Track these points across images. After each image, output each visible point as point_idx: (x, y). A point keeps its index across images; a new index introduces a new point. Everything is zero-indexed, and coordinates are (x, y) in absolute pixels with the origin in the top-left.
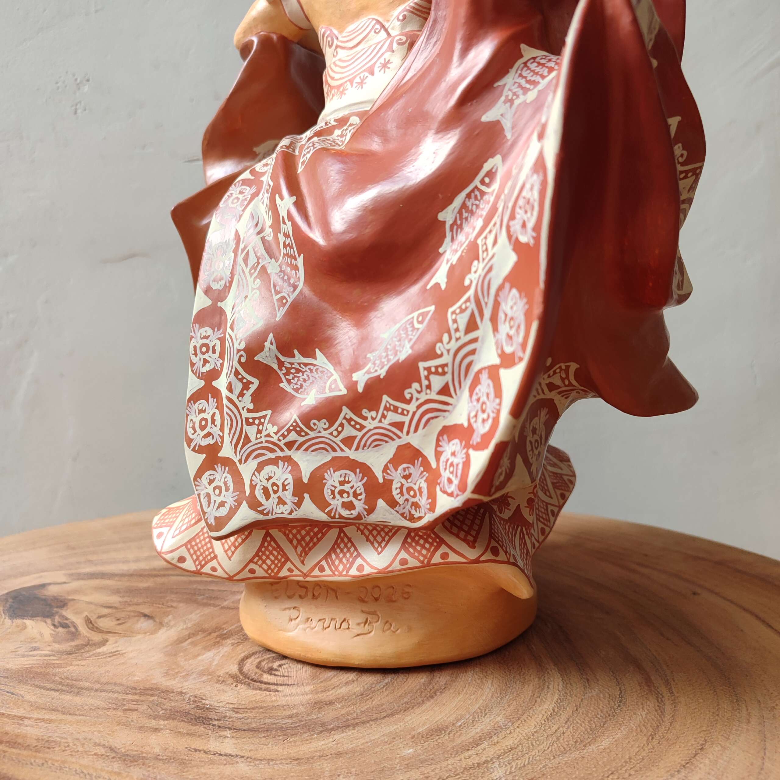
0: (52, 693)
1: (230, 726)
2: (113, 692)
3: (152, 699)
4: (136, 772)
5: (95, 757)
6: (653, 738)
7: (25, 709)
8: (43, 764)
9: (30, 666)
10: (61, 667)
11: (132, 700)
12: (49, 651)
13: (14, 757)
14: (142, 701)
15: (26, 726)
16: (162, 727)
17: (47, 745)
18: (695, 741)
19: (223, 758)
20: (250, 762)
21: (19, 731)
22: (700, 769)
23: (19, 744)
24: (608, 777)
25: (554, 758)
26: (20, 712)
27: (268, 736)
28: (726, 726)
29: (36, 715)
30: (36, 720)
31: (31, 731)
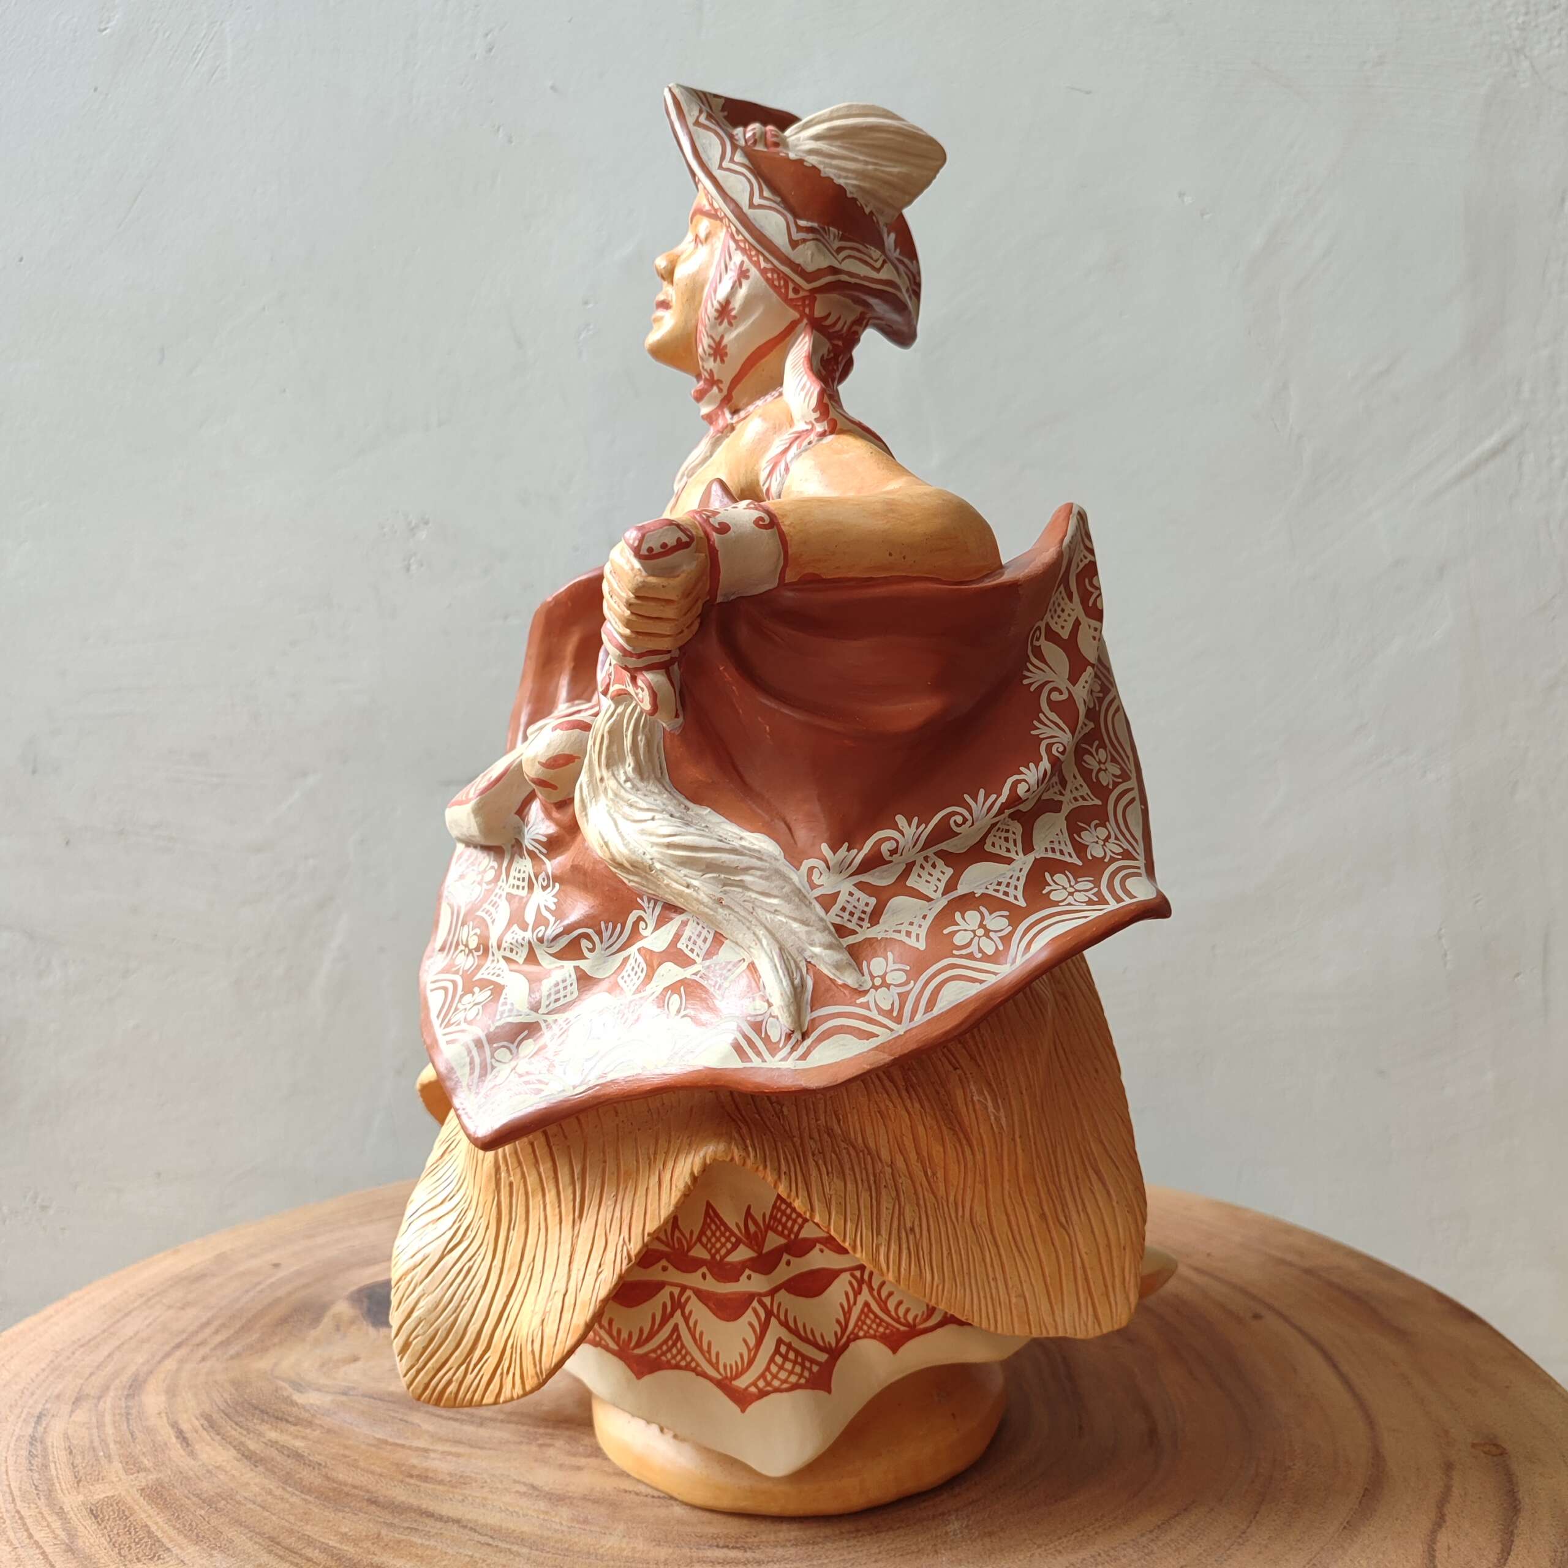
0: (451, 1423)
4: (565, 1512)
5: (517, 1494)
7: (426, 1440)
8: (463, 1500)
13: (429, 1492)
15: (434, 1459)
17: (462, 1480)
19: (655, 1500)
21: (427, 1464)
23: (431, 1478)
26: (421, 1443)
29: (440, 1447)
30: (443, 1453)
31: (440, 1465)
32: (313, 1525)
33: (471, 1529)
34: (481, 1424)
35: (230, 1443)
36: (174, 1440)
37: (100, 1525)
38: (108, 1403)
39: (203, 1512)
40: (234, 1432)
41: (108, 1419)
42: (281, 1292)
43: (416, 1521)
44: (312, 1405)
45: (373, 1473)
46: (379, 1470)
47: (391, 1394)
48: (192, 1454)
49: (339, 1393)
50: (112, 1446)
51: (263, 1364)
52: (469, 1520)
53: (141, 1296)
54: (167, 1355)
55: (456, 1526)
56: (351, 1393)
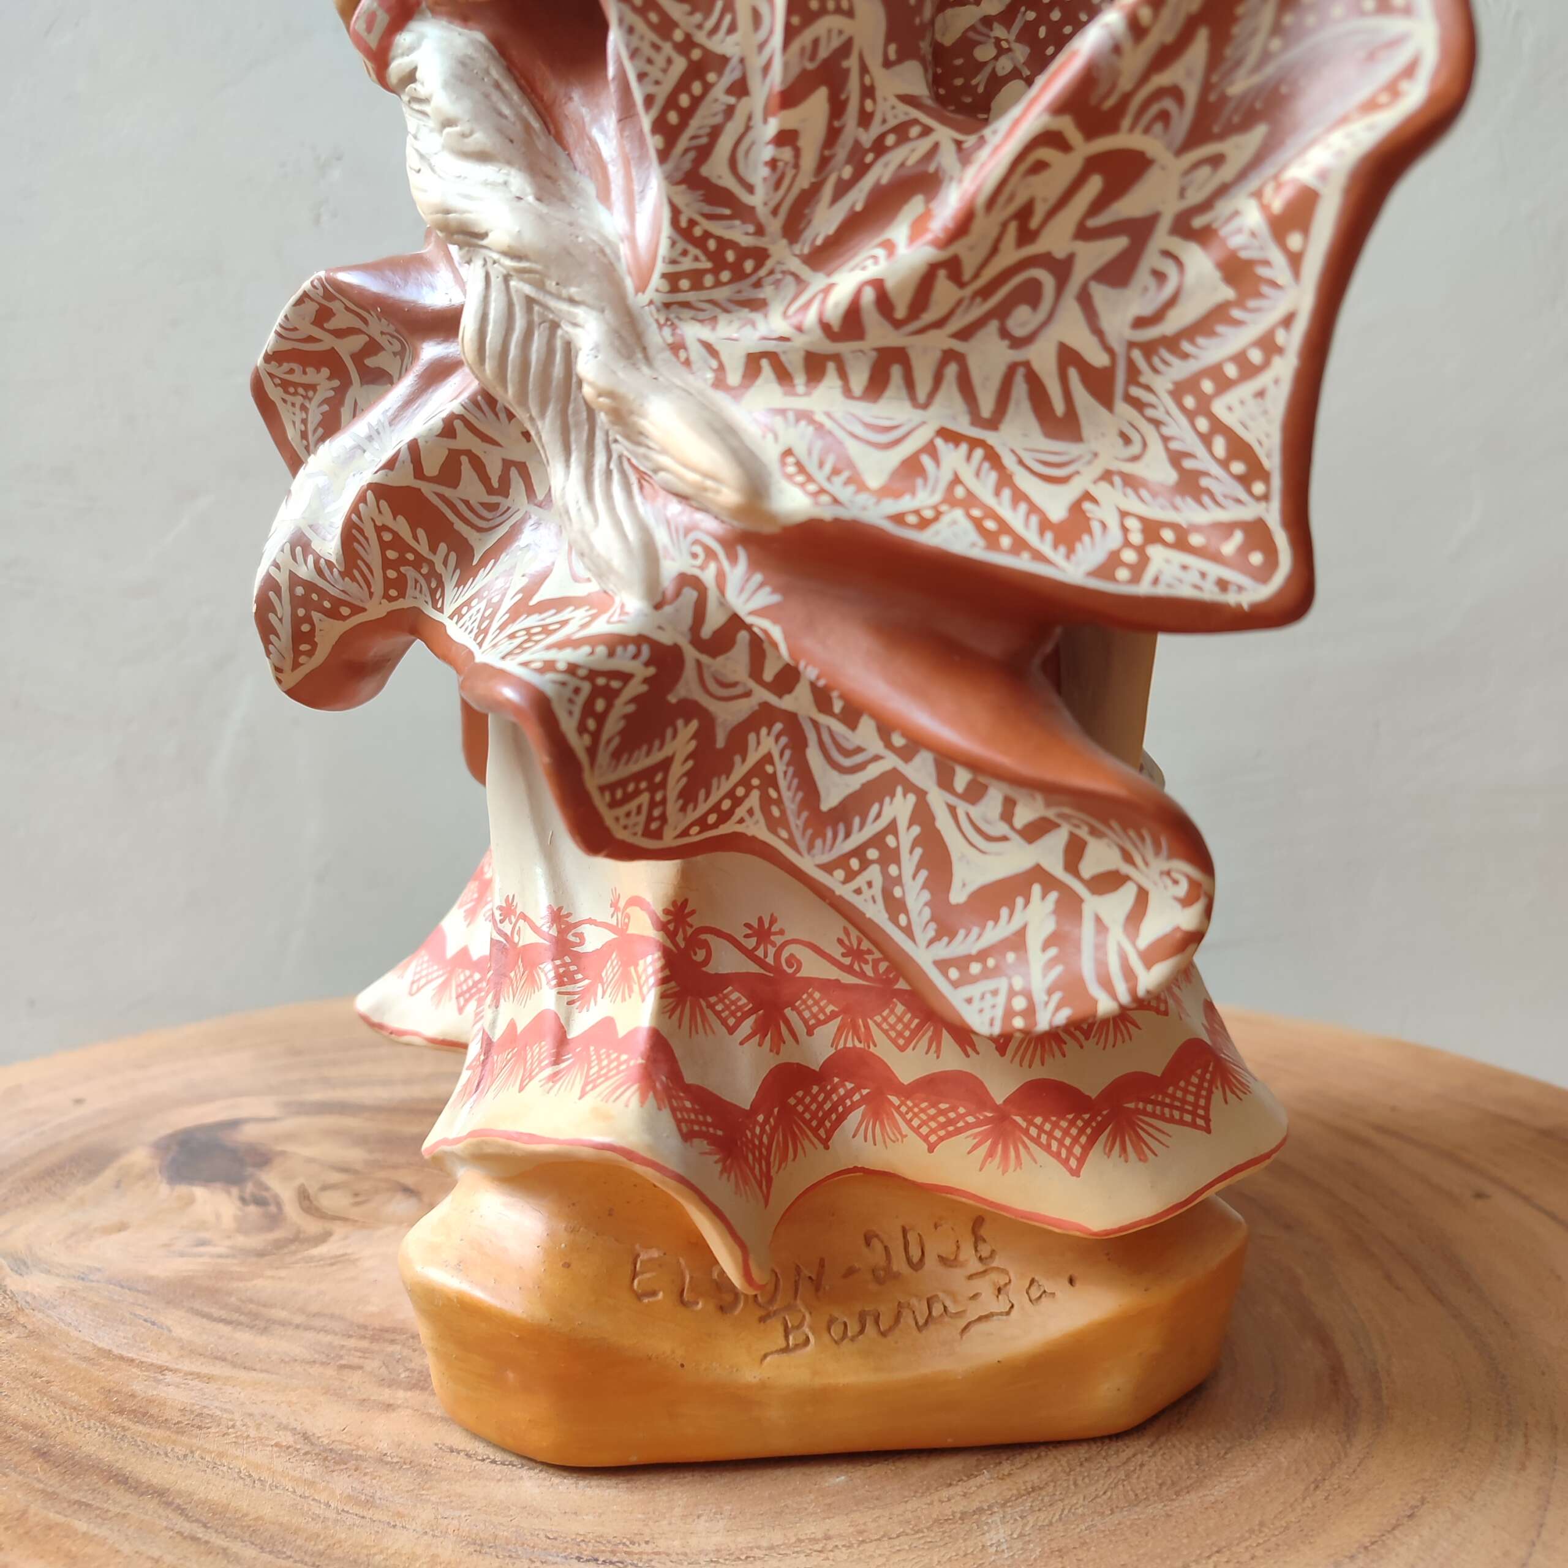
0: (221, 1326)
2: (326, 1331)
3: (390, 1348)
4: (342, 1483)
5: (275, 1449)
6: (1317, 1487)
7: (170, 1353)
8: (185, 1456)
9: (191, 1274)
10: (243, 1280)
11: (356, 1350)
12: (228, 1247)
13: (139, 1439)
14: (372, 1352)
15: (168, 1385)
16: (399, 1402)
17: (197, 1422)
18: (1401, 1499)
19: (498, 1468)
21: (155, 1393)
22: (1397, 1555)
23: (152, 1416)
24: (1209, 1557)
25: (1112, 1512)
26: (161, 1358)
28: (1472, 1472)
29: (186, 1365)
30: (186, 1374)
31: (175, 1395)
33: (178, 1507)
34: (265, 1330)
42: (65, 1136)
43: (94, 1490)
45: (64, 1404)
46: (75, 1400)
47: (150, 1279)
49: (75, 1277)
52: (179, 1493)
55: (156, 1501)
56: (91, 1277)
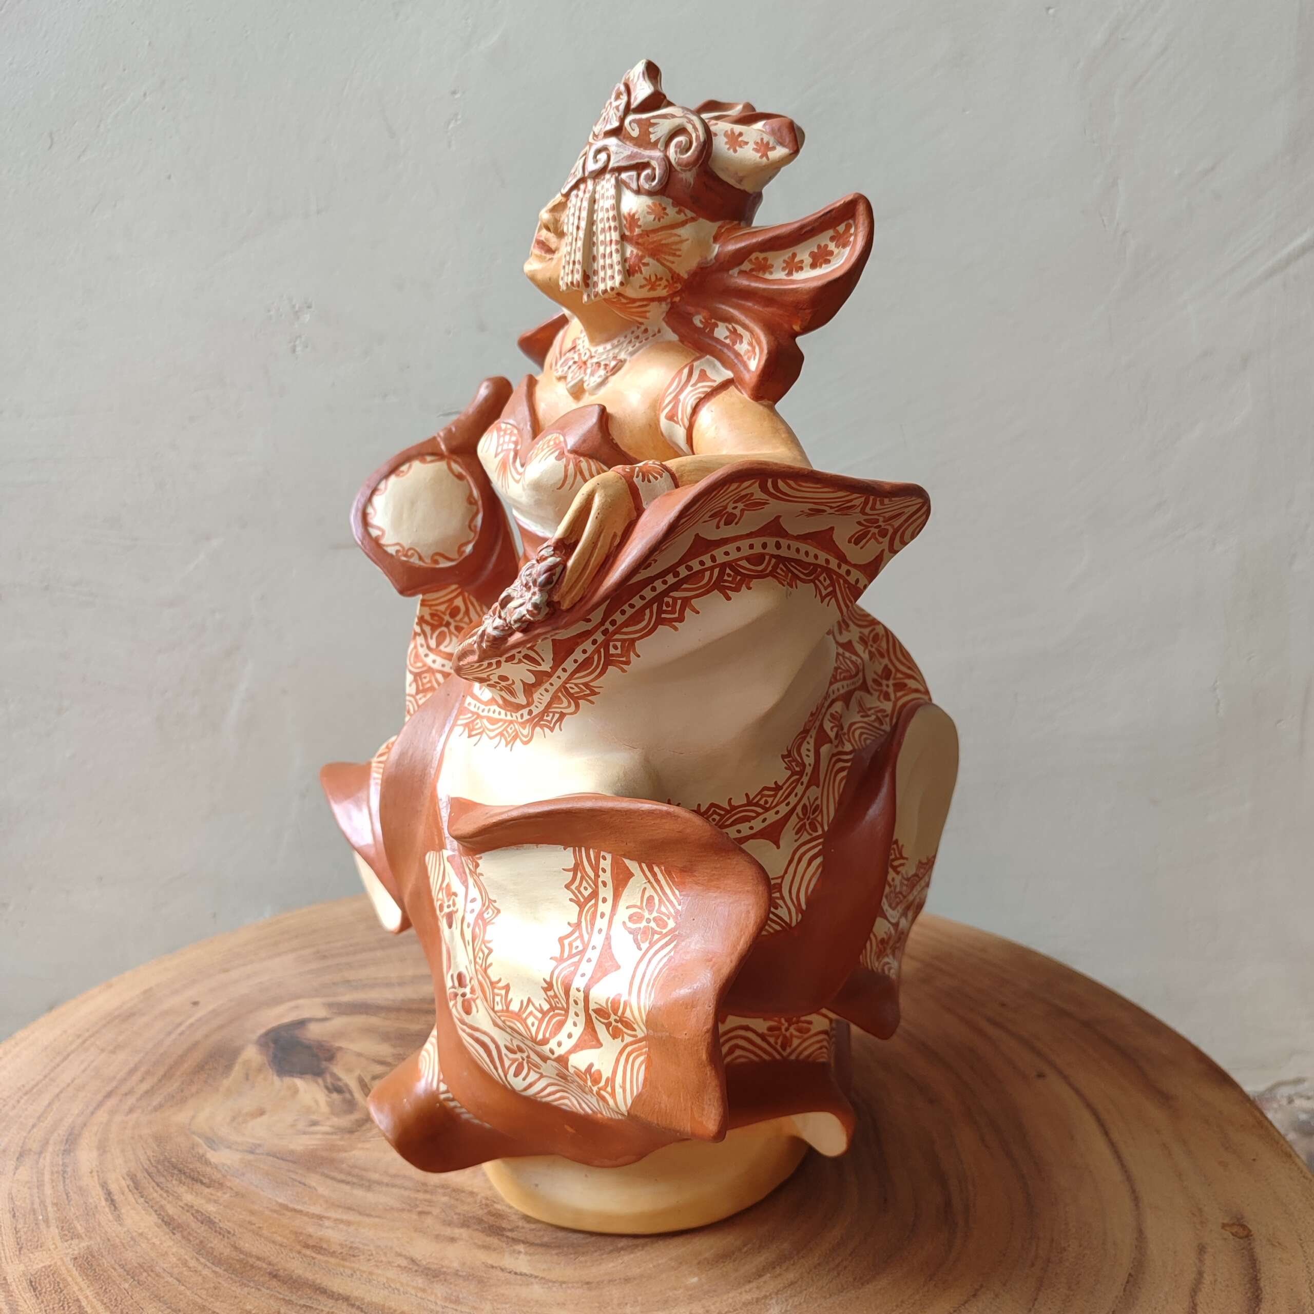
1: (523, 1238)
3: (444, 1199)
4: (440, 1290)
5: (399, 1269)
7: (321, 1206)
8: (352, 1275)
9: (315, 1147)
10: (346, 1151)
11: (425, 1200)
12: (330, 1126)
13: (323, 1264)
15: (327, 1228)
16: (457, 1236)
17: (351, 1253)
18: (971, 1286)
19: (519, 1277)
20: (544, 1284)
21: (322, 1233)
23: (325, 1249)
26: (317, 1209)
27: (560, 1253)
29: (333, 1214)
30: (336, 1220)
31: (333, 1235)
32: (221, 1302)
33: (358, 1307)
34: (369, 1189)
35: (152, 1207)
36: (103, 1203)
37: (38, 1298)
38: (47, 1158)
39: (126, 1286)
40: (155, 1194)
41: (47, 1177)
42: (198, 1035)
43: (310, 1298)
44: (224, 1165)
45: (274, 1242)
46: (279, 1239)
47: (292, 1152)
48: (119, 1218)
49: (247, 1151)
50: (50, 1209)
51: (181, 1117)
52: (356, 1298)
53: (79, 1036)
54: (100, 1105)
55: (345, 1303)
56: (258, 1151)
